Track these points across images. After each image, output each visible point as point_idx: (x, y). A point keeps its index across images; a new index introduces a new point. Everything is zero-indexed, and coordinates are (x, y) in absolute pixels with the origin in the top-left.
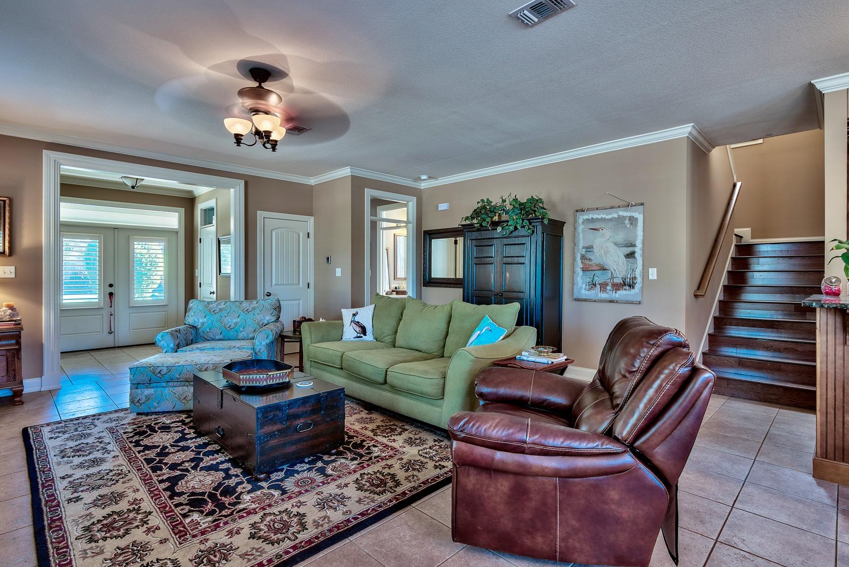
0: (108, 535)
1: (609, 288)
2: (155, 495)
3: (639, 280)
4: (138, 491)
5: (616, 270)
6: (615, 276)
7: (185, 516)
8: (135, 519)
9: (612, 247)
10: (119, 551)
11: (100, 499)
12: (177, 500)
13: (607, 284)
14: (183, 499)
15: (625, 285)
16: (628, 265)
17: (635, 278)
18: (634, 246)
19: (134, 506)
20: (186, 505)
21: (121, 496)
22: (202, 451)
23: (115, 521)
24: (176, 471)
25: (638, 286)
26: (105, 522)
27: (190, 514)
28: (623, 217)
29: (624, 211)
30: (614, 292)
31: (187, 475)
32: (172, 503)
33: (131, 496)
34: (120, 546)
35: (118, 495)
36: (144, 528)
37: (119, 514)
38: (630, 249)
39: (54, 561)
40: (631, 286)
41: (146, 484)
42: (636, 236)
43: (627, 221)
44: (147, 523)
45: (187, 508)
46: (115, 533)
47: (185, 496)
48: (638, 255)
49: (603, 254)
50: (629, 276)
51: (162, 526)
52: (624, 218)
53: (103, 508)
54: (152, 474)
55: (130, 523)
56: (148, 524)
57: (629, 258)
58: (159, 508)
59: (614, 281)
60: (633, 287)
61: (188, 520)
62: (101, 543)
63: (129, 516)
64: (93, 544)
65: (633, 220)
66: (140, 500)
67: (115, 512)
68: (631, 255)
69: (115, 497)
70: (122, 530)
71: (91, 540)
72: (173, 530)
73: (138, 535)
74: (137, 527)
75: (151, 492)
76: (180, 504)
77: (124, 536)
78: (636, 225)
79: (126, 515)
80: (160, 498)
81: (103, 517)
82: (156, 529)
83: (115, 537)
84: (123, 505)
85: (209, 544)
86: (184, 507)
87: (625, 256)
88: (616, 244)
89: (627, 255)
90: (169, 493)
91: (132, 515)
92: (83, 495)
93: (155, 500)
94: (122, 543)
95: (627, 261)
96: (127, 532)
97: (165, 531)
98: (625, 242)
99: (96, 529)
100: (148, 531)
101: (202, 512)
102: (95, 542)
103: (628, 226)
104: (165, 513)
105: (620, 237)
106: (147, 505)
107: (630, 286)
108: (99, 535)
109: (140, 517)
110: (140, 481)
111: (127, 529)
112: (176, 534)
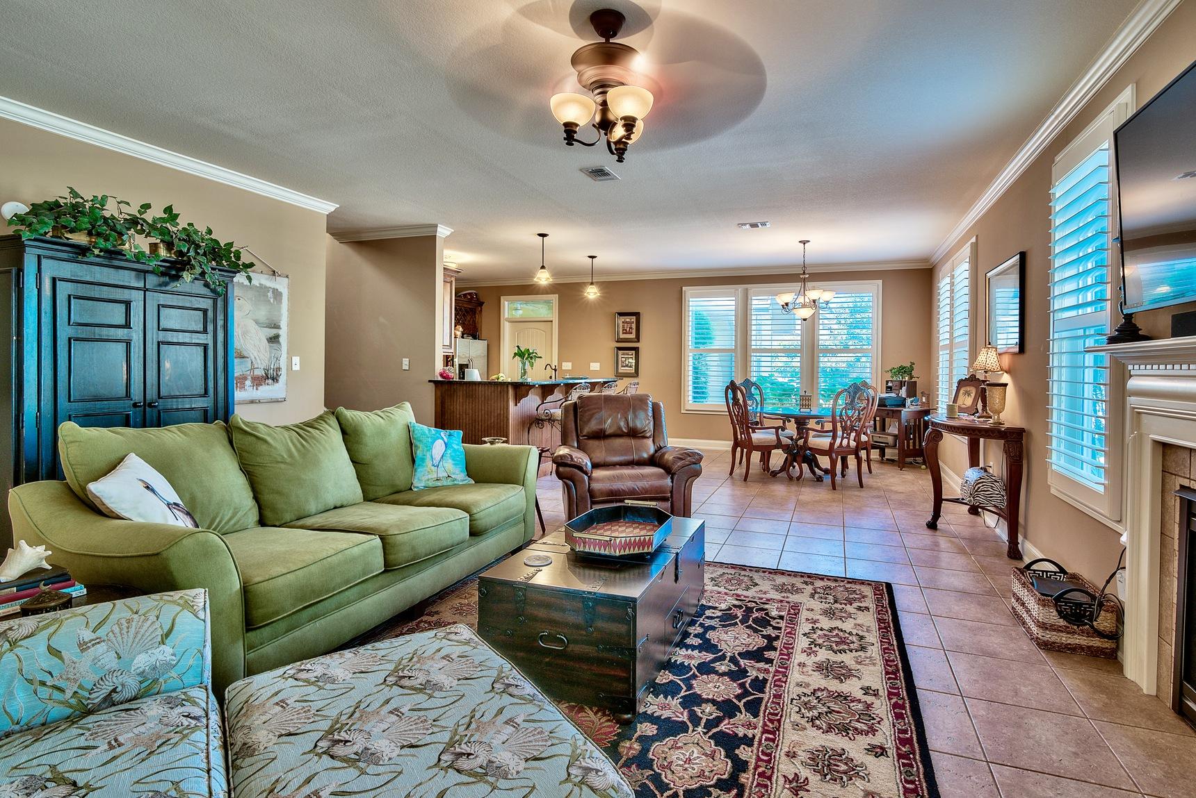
0: (847, 635)
1: (248, 383)
2: (789, 648)
3: (283, 372)
4: (801, 663)
5: (257, 357)
6: (255, 367)
7: (781, 618)
8: (819, 637)
9: (252, 327)
10: (843, 619)
11: (842, 674)
12: (773, 633)
13: (246, 379)
14: (769, 631)
15: (268, 378)
16: (271, 353)
17: (279, 369)
18: (278, 327)
19: (814, 649)
20: (771, 625)
21: (820, 668)
22: (680, 679)
23: (837, 643)
24: (743, 666)
25: (282, 379)
26: (846, 647)
27: (776, 617)
28: (266, 287)
29: (266, 279)
30: (255, 388)
31: (739, 654)
32: (780, 633)
33: (810, 661)
34: (841, 622)
35: (823, 670)
36: (817, 625)
37: (831, 649)
38: (274, 332)
39: (891, 634)
40: (275, 379)
41: (786, 668)
42: (280, 315)
43: (270, 294)
44: (813, 629)
45: (773, 623)
46: (841, 634)
47: (765, 633)
48: (283, 340)
49: (240, 335)
50: (272, 367)
51: (803, 621)
52: (266, 289)
53: (843, 662)
54: (770, 679)
55: (825, 635)
56: (813, 627)
57: (272, 342)
58: (795, 634)
59: (255, 374)
60: (277, 381)
61: (782, 614)
62: (854, 632)
63: (824, 642)
64: (861, 633)
65: (277, 294)
66: (805, 651)
67: (833, 651)
68: (274, 339)
69: (827, 669)
70: (834, 634)
71: (862, 638)
72: (798, 613)
73: (825, 623)
74: (821, 630)
75: (788, 655)
76: (775, 628)
77: (835, 628)
78: (280, 302)
79: (825, 644)
80: (786, 644)
81: (846, 652)
82: (809, 620)
83: (842, 631)
84: (823, 655)
85: (783, 595)
86: (774, 625)
87: (267, 339)
88: (257, 322)
89: (271, 338)
90: (775, 644)
91: (820, 641)
92: (859, 694)
93: (791, 644)
94: (838, 624)
95: (270, 346)
96: (831, 630)
97: (804, 614)
98: (267, 321)
99: (855, 645)
100: (815, 622)
101: (767, 614)
102: (858, 635)
103: (272, 301)
104: (793, 628)
105: (262, 314)
106: (802, 643)
107: (273, 379)
108: (854, 639)
109: (815, 636)
110: (789, 677)
111: (830, 632)
112: (799, 610)
